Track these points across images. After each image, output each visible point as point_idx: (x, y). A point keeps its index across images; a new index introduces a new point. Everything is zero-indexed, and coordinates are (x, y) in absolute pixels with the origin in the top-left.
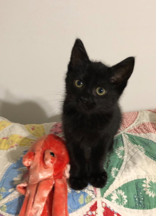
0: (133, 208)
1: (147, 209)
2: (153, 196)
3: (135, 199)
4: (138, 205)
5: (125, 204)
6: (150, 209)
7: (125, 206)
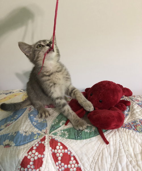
0: (73, 139)
1: (84, 139)
2: (88, 132)
3: (75, 134)
4: (77, 137)
5: (67, 137)
6: (85, 139)
7: (66, 138)
